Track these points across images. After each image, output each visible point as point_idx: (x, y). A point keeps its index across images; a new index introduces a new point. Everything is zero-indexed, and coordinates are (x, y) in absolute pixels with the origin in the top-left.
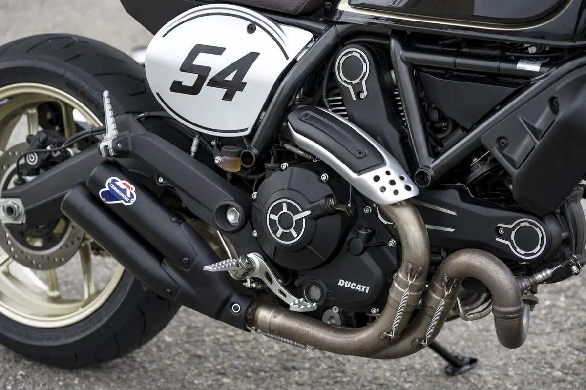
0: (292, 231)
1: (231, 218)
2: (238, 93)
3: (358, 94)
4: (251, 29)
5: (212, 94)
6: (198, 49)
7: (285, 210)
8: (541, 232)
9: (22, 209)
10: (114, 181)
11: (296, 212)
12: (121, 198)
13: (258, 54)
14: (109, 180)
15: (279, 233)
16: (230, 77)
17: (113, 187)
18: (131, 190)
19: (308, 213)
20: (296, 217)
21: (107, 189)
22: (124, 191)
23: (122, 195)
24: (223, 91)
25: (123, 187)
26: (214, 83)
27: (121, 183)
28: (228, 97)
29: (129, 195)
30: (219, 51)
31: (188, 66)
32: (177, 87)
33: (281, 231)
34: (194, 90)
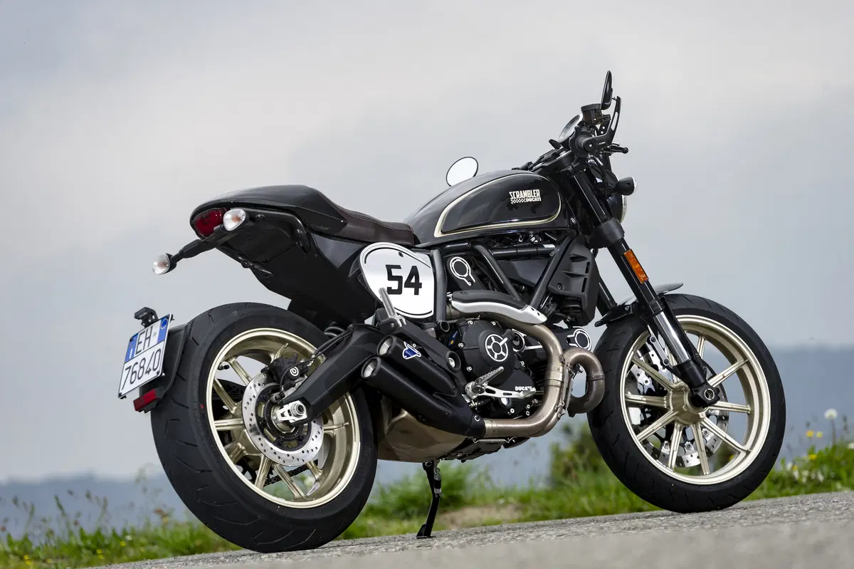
0: (502, 352)
2: (420, 289)
3: (471, 282)
7: (494, 341)
11: (500, 341)
14: (405, 343)
15: (496, 357)
19: (506, 339)
20: (501, 344)
21: (407, 348)
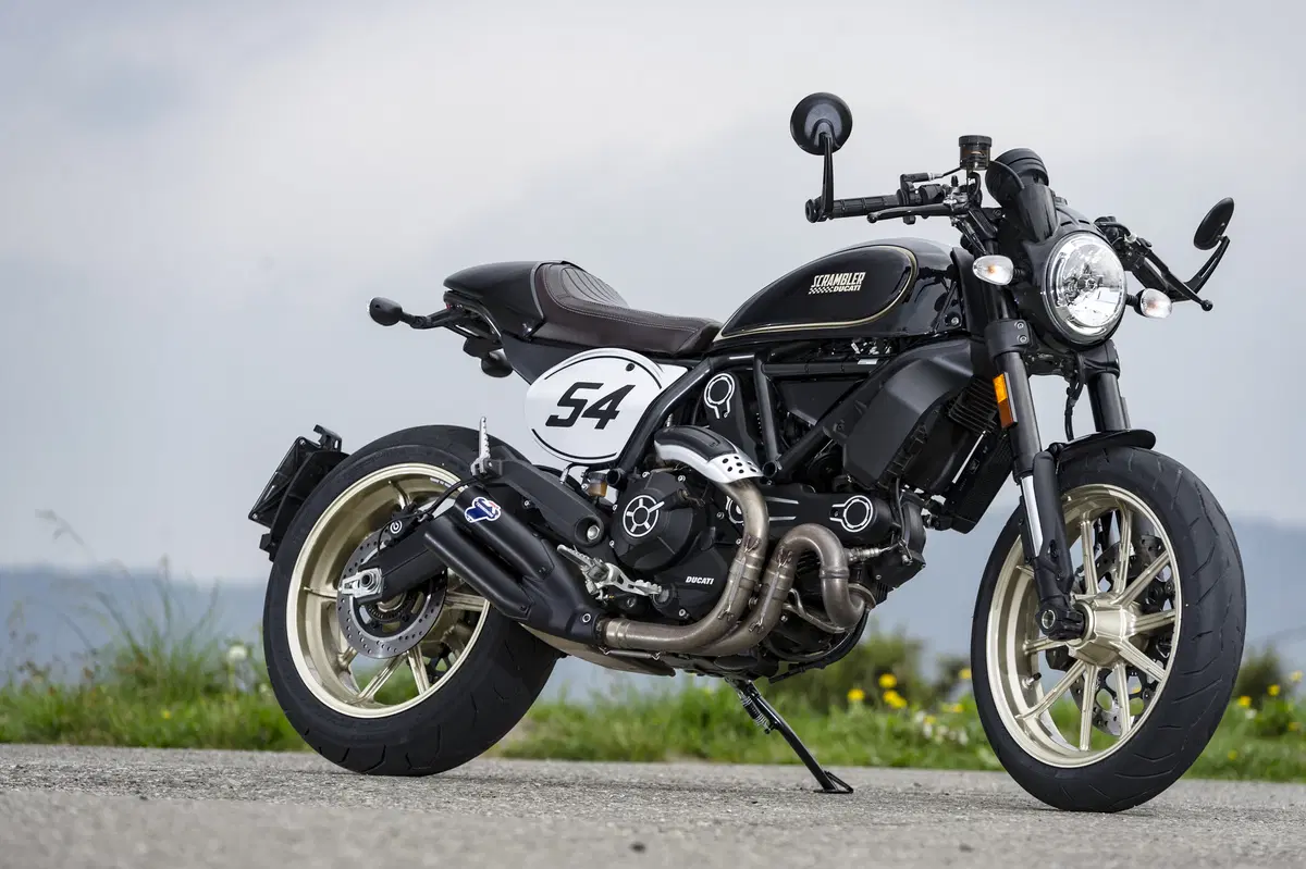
1: (590, 534)
3: (722, 413)
4: (630, 368)
5: (586, 424)
6: (578, 386)
8: (869, 506)
9: (379, 579)
10: (480, 501)
11: (651, 505)
12: (486, 515)
13: (633, 387)
14: (476, 499)
15: (633, 529)
16: (604, 407)
17: (479, 505)
18: (496, 508)
20: (651, 510)
21: (474, 507)
22: (490, 509)
23: (487, 512)
24: (597, 420)
25: (489, 505)
26: (588, 414)
27: (487, 502)
28: (601, 426)
29: (494, 512)
30: (597, 386)
31: (565, 401)
32: (553, 421)
33: (635, 525)
34: (569, 422)
